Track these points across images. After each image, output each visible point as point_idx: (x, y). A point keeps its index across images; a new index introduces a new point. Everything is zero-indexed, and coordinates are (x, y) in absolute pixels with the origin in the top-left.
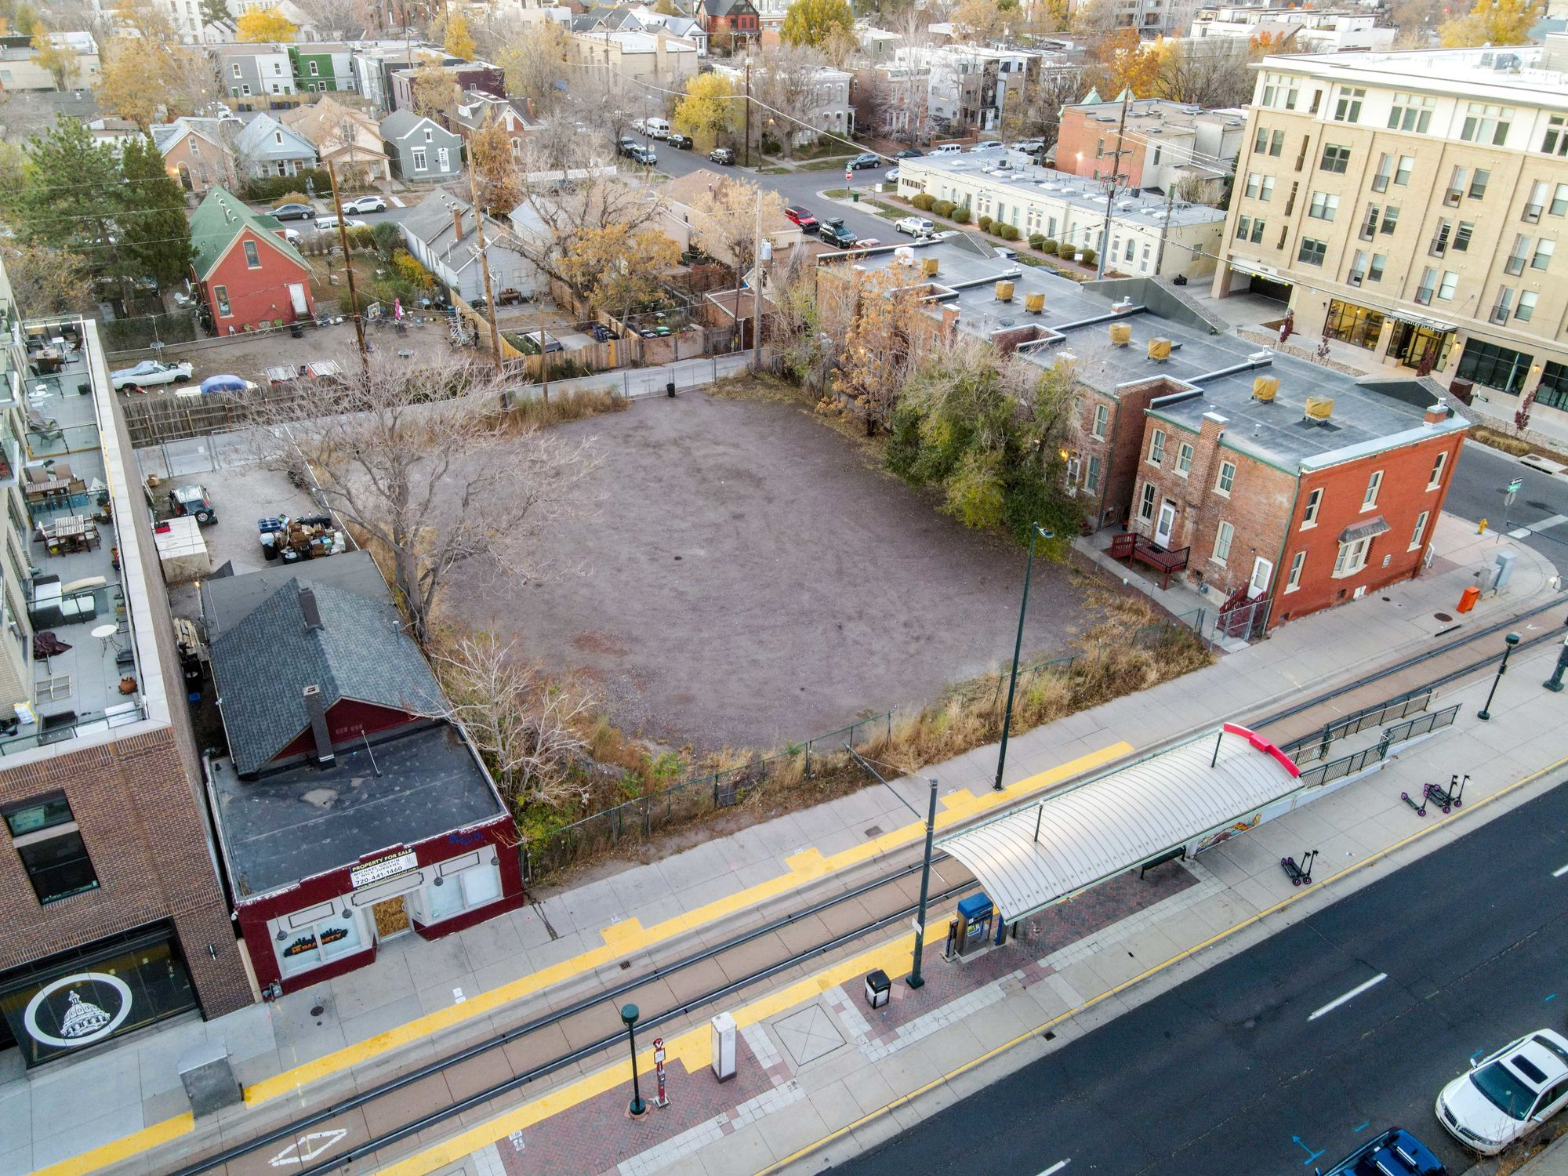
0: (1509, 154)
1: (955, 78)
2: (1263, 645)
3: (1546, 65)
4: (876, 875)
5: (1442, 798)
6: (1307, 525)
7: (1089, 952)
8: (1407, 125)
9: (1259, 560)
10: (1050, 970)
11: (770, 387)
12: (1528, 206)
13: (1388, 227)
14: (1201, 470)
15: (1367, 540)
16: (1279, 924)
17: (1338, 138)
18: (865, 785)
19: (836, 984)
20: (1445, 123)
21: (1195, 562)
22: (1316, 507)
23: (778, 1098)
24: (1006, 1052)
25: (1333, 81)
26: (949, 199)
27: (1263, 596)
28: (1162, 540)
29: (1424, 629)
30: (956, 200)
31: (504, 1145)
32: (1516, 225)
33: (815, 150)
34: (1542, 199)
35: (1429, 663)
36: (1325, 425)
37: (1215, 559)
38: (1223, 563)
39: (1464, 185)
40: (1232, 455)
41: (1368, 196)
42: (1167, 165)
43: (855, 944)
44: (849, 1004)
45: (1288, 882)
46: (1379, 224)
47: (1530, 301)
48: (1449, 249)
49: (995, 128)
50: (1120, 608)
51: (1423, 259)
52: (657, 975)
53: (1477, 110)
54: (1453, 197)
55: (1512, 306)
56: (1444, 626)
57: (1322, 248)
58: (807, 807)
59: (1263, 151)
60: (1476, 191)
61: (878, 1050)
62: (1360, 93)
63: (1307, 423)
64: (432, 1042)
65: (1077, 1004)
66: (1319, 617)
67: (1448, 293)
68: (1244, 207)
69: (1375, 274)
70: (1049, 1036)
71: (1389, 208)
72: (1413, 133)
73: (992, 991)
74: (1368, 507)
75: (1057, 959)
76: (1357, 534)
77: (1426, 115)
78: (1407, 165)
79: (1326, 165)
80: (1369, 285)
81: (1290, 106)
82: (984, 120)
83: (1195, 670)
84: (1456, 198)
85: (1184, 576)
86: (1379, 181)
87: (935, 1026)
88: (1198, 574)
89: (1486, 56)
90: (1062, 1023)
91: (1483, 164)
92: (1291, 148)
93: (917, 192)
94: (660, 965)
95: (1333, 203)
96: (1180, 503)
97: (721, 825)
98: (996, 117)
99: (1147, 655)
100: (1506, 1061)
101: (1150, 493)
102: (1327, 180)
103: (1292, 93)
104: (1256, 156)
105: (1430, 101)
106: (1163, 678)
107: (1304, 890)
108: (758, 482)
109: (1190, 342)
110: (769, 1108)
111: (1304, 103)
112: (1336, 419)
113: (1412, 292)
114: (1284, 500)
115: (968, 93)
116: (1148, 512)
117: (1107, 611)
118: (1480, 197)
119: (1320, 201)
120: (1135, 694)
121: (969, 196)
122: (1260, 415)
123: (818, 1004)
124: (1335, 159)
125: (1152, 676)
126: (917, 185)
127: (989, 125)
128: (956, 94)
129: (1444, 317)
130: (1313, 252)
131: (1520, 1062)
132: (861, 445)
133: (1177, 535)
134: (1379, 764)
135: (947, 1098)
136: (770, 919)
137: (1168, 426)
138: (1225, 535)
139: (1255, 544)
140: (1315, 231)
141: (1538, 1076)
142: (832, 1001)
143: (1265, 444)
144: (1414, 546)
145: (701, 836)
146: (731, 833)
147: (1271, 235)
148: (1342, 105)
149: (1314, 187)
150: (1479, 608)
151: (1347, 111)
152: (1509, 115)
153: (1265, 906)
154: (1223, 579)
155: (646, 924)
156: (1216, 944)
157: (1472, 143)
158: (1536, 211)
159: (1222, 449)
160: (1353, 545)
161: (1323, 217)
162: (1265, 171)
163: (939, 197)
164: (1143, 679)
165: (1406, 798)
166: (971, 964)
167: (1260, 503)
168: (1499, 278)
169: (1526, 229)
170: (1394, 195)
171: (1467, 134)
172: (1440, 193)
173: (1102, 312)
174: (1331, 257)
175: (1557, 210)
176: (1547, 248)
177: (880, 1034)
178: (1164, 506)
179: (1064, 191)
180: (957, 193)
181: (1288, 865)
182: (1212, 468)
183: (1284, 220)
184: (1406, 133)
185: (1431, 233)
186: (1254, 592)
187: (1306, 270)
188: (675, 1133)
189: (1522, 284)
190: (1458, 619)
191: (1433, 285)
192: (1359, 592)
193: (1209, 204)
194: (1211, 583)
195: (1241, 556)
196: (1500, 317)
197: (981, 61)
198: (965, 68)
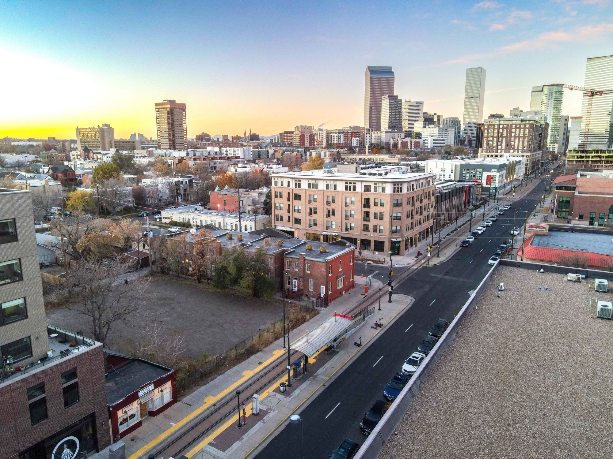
0: (338, 192)
1: (166, 187)
2: (328, 307)
3: (338, 171)
4: (266, 371)
5: (378, 325)
6: (330, 275)
7: (324, 370)
8: (313, 187)
9: (321, 286)
10: (318, 375)
11: (159, 276)
12: (346, 203)
13: (315, 212)
14: (302, 267)
15: (342, 278)
16: (359, 354)
17: (297, 192)
18: (252, 355)
19: (271, 391)
20: (322, 186)
21: (305, 292)
22: (331, 270)
23: (272, 414)
24: (317, 391)
25: (292, 178)
26: (182, 221)
27: (325, 295)
28: (295, 289)
29: (360, 297)
30: (185, 221)
31: (210, 444)
32: (345, 208)
33: (123, 212)
34: (348, 201)
35: (364, 303)
36: (325, 252)
37: (310, 290)
38: (312, 290)
39: (330, 200)
40: (308, 262)
41: (309, 206)
42: (246, 205)
43: (270, 384)
44: (276, 394)
45: (357, 347)
46: (313, 212)
47: (353, 225)
48: (331, 216)
49: (182, 201)
50: (291, 307)
51: (326, 219)
52: (224, 404)
53: (328, 182)
54: (328, 203)
55: (349, 227)
56: (364, 296)
57: (300, 220)
58: (240, 363)
59: (278, 197)
60: (333, 201)
61: (289, 399)
62: (300, 181)
63: (321, 253)
64: (172, 435)
65: (327, 378)
66: (337, 300)
67: (334, 226)
68: (275, 212)
69: (315, 225)
70: (324, 386)
71: (314, 208)
72: (315, 189)
73: (307, 382)
74: (341, 270)
75: (318, 372)
76: (340, 276)
77: (317, 185)
78: (316, 197)
79: (296, 199)
80: (314, 228)
81: (282, 185)
82: (178, 199)
83: (316, 315)
84: (329, 203)
85: (303, 297)
86: (310, 202)
87: (299, 392)
88: (307, 295)
89: (324, 171)
90: (326, 382)
91: (333, 194)
92: (285, 195)
93: (170, 220)
94: (224, 402)
95: (300, 208)
96: (298, 278)
97: (219, 372)
98: (181, 198)
99: (304, 314)
100: (411, 357)
101: (289, 277)
102: (296, 203)
103: (282, 182)
104: (276, 199)
105: (317, 181)
106: (310, 318)
107: (361, 348)
108: (173, 300)
109: (284, 241)
110: (271, 416)
111: (286, 185)
112: (327, 251)
113: (325, 227)
114: (324, 269)
115: (172, 191)
116: (289, 283)
117: (289, 308)
118: (335, 202)
119: (296, 208)
120: (305, 323)
121: (189, 219)
122: (310, 253)
123: (269, 396)
124: (298, 197)
125: (308, 317)
126: (169, 218)
127: (180, 200)
128: (167, 192)
129: (335, 233)
130: (298, 221)
131: (413, 357)
132: (198, 286)
133: (299, 287)
134: (364, 322)
135: (309, 402)
136: (246, 386)
137: (290, 259)
138: (311, 282)
139: (319, 283)
140: (297, 215)
141: (417, 358)
142: (272, 395)
143: (314, 258)
144: (351, 280)
145: (216, 376)
146: (224, 373)
147: (285, 218)
148: (296, 184)
149: (294, 205)
150: (369, 291)
151: (298, 185)
152: (336, 183)
153: (355, 352)
154: (313, 295)
155: (214, 395)
156: (349, 361)
157: (329, 190)
158: (348, 204)
159: (306, 261)
160: (340, 279)
161: (298, 212)
162: (280, 202)
163: (178, 221)
164: (306, 319)
165: (372, 327)
166: (300, 379)
167: (318, 272)
168: (344, 221)
169: (347, 208)
170: (314, 204)
171: (327, 188)
172: (325, 203)
173: (257, 238)
174: (303, 221)
175: (352, 203)
176: (353, 212)
177: (288, 396)
178: (294, 280)
179: (220, 214)
180: (185, 219)
181: (355, 344)
182: (304, 266)
183: (288, 214)
184: (313, 189)
185: (326, 213)
186: (322, 295)
187: (297, 226)
188: (252, 427)
189: (350, 221)
190: (366, 294)
191: (330, 225)
192: (343, 293)
193: (262, 214)
194: (311, 297)
195: (317, 287)
196: (347, 230)
197: (174, 182)
198: (169, 184)
